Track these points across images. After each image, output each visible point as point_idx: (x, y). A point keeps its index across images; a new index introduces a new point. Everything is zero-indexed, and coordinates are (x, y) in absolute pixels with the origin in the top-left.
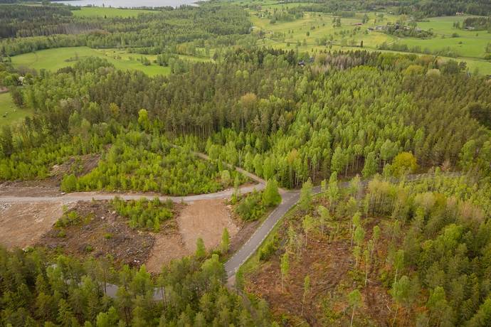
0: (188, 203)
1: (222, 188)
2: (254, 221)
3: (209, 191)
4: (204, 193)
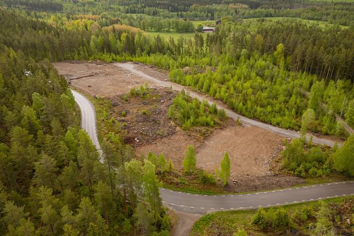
0: (244, 125)
1: (297, 128)
2: (298, 176)
3: (278, 125)
4: (271, 124)
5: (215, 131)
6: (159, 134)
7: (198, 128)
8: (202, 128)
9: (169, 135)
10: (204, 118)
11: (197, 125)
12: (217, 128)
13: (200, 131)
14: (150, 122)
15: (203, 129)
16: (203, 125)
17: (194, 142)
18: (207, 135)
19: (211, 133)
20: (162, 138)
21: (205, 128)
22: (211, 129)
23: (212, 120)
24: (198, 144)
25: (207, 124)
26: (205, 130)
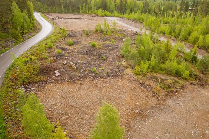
5: (190, 87)
6: (94, 72)
7: (160, 76)
8: (168, 78)
9: (109, 76)
10: (175, 64)
11: (160, 72)
12: (193, 82)
13: (162, 81)
14: (94, 56)
15: (169, 80)
16: (169, 74)
17: (147, 96)
18: (175, 90)
19: (182, 87)
20: (95, 78)
21: (172, 78)
22: (182, 82)
23: (186, 68)
24: (154, 102)
25: (178, 74)
26: (171, 82)
